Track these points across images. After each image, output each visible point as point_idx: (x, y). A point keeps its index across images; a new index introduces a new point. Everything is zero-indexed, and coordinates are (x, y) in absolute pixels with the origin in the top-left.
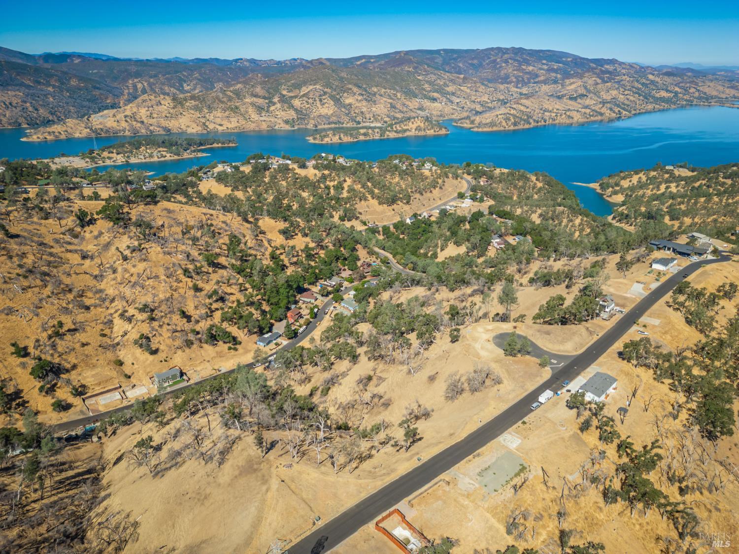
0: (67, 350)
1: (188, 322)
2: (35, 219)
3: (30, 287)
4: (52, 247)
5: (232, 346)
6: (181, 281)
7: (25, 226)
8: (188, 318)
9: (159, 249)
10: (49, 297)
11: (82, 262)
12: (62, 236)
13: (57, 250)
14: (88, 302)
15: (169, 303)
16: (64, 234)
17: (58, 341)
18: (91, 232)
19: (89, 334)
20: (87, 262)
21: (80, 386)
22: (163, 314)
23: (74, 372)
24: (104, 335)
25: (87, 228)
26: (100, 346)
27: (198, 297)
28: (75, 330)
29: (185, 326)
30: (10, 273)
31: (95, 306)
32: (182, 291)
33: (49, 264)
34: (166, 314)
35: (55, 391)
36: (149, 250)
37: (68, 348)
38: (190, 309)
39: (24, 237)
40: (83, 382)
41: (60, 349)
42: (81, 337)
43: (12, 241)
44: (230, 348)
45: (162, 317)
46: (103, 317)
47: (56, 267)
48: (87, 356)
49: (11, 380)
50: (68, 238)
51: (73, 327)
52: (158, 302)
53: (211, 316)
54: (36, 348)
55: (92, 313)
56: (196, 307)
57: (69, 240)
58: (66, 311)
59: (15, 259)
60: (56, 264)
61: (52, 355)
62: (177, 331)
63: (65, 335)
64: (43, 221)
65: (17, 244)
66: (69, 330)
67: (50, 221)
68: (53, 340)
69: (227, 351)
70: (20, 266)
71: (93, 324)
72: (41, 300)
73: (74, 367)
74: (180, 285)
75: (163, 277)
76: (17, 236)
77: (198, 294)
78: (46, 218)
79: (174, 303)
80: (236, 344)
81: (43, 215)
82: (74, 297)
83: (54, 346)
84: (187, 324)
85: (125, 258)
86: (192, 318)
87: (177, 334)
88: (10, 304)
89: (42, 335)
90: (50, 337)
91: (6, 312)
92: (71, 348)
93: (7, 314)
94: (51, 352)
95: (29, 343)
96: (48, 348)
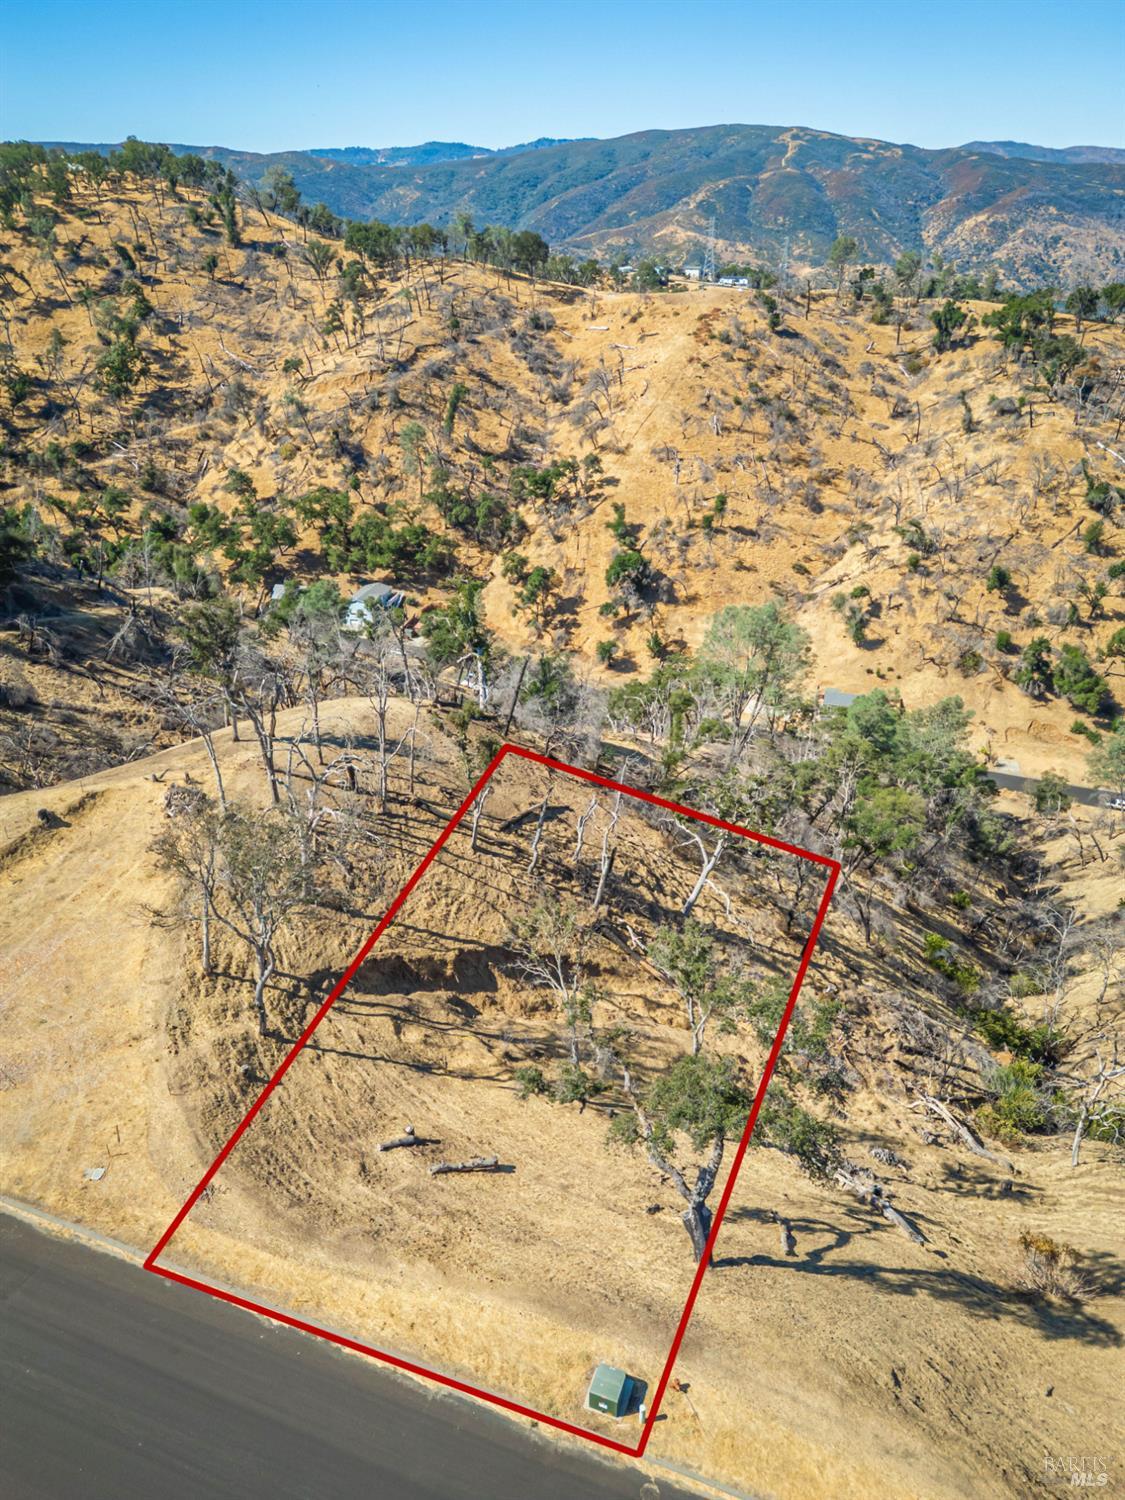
0: (703, 563)
1: (1007, 612)
2: (860, 319)
3: (739, 429)
4: (849, 376)
5: (1092, 728)
6: (1068, 513)
7: (831, 326)
8: (1016, 603)
9: (1069, 422)
10: (761, 459)
11: (889, 422)
12: (887, 361)
13: (857, 385)
14: (828, 496)
15: (990, 549)
16: (893, 358)
17: (700, 536)
18: (951, 363)
19: (773, 553)
20: (899, 426)
21: (676, 642)
22: (953, 567)
23: (684, 610)
24: (801, 570)
25: (947, 356)
26: (772, 585)
27: (1087, 567)
28: (752, 533)
29: (992, 618)
30: (725, 393)
31: (836, 511)
32: (1049, 537)
33: (813, 402)
34: (961, 571)
35: (629, 628)
36: (1038, 421)
37: (707, 558)
38: (1040, 588)
39: (805, 340)
40: (687, 637)
41: (691, 555)
42: (749, 551)
43: (776, 339)
44: (1079, 729)
45: (945, 573)
46: (833, 537)
47: (821, 412)
48: (730, 590)
49: (581, 574)
50: (896, 369)
51: (753, 527)
52: (963, 536)
53: (1089, 626)
54: (655, 533)
55: (819, 521)
56: (1058, 590)
57: (895, 373)
58: (770, 495)
59: (755, 374)
60: (826, 407)
62: (960, 621)
63: (724, 533)
64: (873, 326)
65: (780, 347)
66: (738, 529)
67: (889, 330)
68: (692, 532)
69: (1066, 731)
70: (754, 387)
71: (799, 541)
72: (739, 458)
73: (692, 600)
74: (1061, 521)
75: (1027, 489)
76: (795, 335)
77: (1093, 559)
78: (882, 322)
79: (1003, 555)
80: (1108, 727)
81: (880, 311)
82: (811, 480)
83: (686, 544)
84: (1002, 616)
85: (970, 426)
86: (1026, 611)
87: (954, 627)
88: (679, 444)
89: (679, 515)
90: (691, 525)
91: (663, 455)
92: (712, 561)
93: (661, 460)
94: (674, 552)
95: (651, 521)
96: (674, 544)
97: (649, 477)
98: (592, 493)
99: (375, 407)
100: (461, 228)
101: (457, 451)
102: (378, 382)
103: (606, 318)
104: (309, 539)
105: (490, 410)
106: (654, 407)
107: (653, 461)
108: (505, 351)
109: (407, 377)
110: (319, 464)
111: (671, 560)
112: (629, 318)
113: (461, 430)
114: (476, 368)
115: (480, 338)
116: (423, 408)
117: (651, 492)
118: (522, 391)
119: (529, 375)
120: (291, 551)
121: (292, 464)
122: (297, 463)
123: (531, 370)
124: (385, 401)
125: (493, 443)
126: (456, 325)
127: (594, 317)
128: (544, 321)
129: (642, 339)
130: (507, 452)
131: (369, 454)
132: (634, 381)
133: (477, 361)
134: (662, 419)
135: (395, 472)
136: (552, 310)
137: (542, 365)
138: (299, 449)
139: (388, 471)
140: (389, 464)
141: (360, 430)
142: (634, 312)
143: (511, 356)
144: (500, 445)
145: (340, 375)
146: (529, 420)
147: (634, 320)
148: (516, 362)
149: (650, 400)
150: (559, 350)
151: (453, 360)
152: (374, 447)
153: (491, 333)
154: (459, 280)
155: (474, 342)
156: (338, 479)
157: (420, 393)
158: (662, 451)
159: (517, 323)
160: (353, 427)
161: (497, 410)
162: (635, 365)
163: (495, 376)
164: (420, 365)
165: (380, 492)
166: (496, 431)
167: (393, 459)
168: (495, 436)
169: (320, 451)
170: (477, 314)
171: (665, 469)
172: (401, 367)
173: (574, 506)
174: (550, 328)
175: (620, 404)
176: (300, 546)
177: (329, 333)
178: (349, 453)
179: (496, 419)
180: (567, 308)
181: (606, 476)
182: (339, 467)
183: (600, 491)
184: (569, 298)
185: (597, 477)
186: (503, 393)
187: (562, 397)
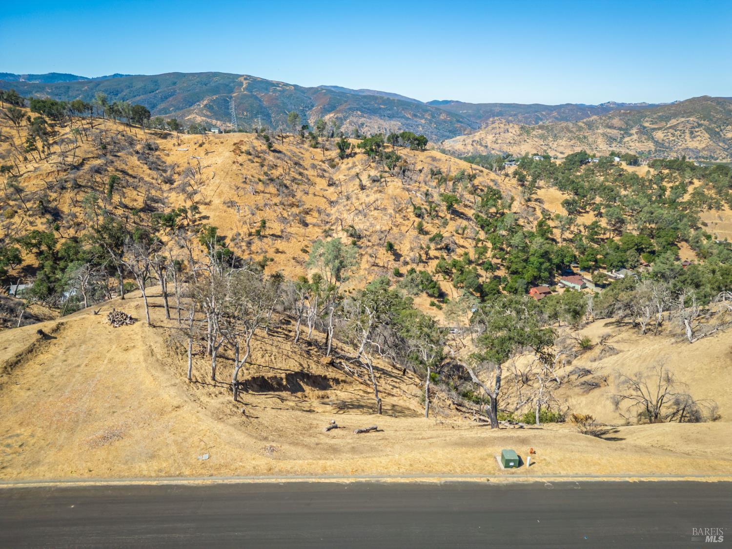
0: (260, 251)
1: (395, 260)
2: (306, 146)
3: (263, 192)
4: (306, 169)
5: (437, 303)
6: (408, 219)
7: (294, 148)
8: (397, 256)
9: (400, 184)
10: (276, 204)
11: (327, 188)
12: (321, 163)
13: (310, 173)
14: (309, 219)
15: (383, 235)
16: (323, 162)
17: (256, 240)
18: (348, 163)
19: (291, 245)
20: (332, 189)
22: (370, 244)
24: (305, 251)
25: (345, 161)
26: (294, 258)
27: (420, 240)
28: (280, 237)
29: (390, 263)
30: (253, 176)
31: (314, 225)
32: (404, 229)
33: (294, 180)
34: (373, 245)
36: (389, 184)
37: (261, 249)
38: (404, 248)
39: (284, 154)
41: (253, 248)
42: (280, 244)
43: (272, 154)
44: (433, 304)
45: (368, 246)
46: (316, 236)
47: (298, 184)
50: (326, 166)
51: (279, 234)
52: (371, 231)
53: (427, 263)
54: (233, 240)
55: (307, 230)
56: (412, 249)
57: (326, 168)
58: (284, 220)
59: (265, 168)
60: (300, 182)
61: (243, 251)
62: (377, 266)
63: (267, 237)
64: (311, 149)
65: (274, 157)
66: (273, 235)
67: (319, 150)
68: (251, 238)
69: (428, 306)
70: (266, 174)
71: (301, 239)
72: (266, 205)
74: (406, 222)
75: (390, 211)
76: (279, 152)
77: (421, 236)
78: (315, 147)
79: (388, 237)
80: (443, 302)
81: (313, 143)
82: (300, 213)
83: (249, 243)
84: (393, 262)
85: (363, 188)
86: (402, 259)
87: (376, 268)
88: (236, 199)
89: (244, 230)
90: (250, 234)
91: (229, 204)
92: (264, 250)
93: (229, 207)
94: (244, 248)
95: (230, 235)
96: (244, 244)
97: (224, 214)
98: (196, 223)
99: (63, 188)
100: (100, 102)
101: (116, 208)
102: (63, 175)
103: (185, 145)
104: (29, 259)
105: (131, 188)
106: (220, 184)
107: (225, 207)
108: (134, 160)
109: (81, 173)
110: (31, 219)
112: (198, 145)
113: (116, 198)
114: (119, 168)
115: (119, 154)
116: (92, 188)
117: (227, 221)
118: (147, 179)
119: (149, 171)
120: (18, 266)
121: (12, 220)
122: (16, 219)
123: (150, 169)
124: (69, 185)
125: (135, 204)
126: (105, 148)
127: (179, 145)
128: (153, 146)
129: (207, 154)
130: (143, 208)
131: (63, 212)
132: (207, 173)
133: (118, 164)
134: (225, 188)
135: (80, 220)
136: (158, 142)
137: (155, 166)
138: (16, 212)
139: (75, 220)
140: (76, 217)
141: (55, 200)
142: (200, 142)
143: (138, 163)
144: (139, 204)
145: (38, 173)
146: (153, 192)
147: (201, 146)
148: (141, 165)
149: (217, 180)
150: (163, 160)
151: (106, 165)
152: (65, 209)
153: (124, 152)
154: (102, 127)
155: (116, 156)
156: (44, 226)
157: (89, 180)
158: (229, 202)
159: (138, 147)
160: (51, 199)
161: (135, 188)
162: (206, 165)
163: (130, 172)
164: (86, 167)
165: (72, 232)
166: (138, 199)
167: (78, 214)
168: (136, 200)
169: (31, 212)
170: (115, 143)
171: (231, 210)
172: (77, 167)
173: (188, 230)
174: (156, 150)
175: (202, 183)
176: (24, 264)
177: (27, 152)
178: (50, 212)
179: (135, 193)
180: (164, 141)
181: (203, 215)
182: (44, 220)
183: (200, 222)
184: (165, 136)
185: (197, 216)
186: (136, 180)
187: (170, 181)
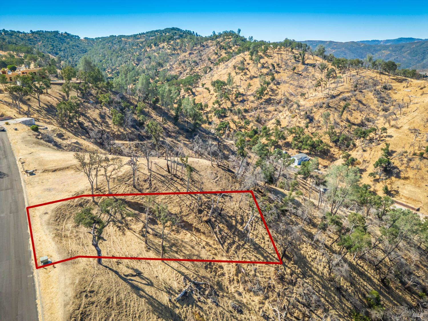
0: (415, 167)
17: (417, 159)
21: (395, 191)
23: (402, 181)
35: (379, 182)
40: (400, 190)
41: (411, 164)
48: (423, 178)
49: (368, 163)
54: (399, 155)
68: (414, 156)
73: (406, 178)
83: (410, 160)
88: (421, 128)
89: (411, 150)
90: (415, 154)
91: (414, 131)
92: (419, 167)
93: (412, 132)
94: (405, 162)
95: (399, 150)
96: (406, 159)
97: (405, 137)
98: (382, 139)
99: (321, 107)
100: (368, 60)
101: (342, 121)
102: (325, 100)
103: (412, 88)
104: (290, 139)
105: (358, 111)
106: (416, 116)
107: (409, 132)
108: (371, 95)
109: (334, 100)
110: (300, 120)
111: (402, 164)
112: (420, 88)
113: (345, 115)
114: (359, 99)
115: (363, 91)
116: (336, 109)
117: (404, 142)
118: (372, 107)
119: (377, 102)
120: (284, 141)
121: (293, 119)
122: (295, 119)
123: (378, 101)
124: (324, 106)
125: (356, 120)
126: (356, 86)
127: (407, 87)
128: (388, 88)
129: (422, 95)
130: (359, 124)
131: (315, 119)
132: (412, 107)
133: (360, 97)
134: (418, 120)
135: (320, 125)
136: (392, 84)
137: (382, 100)
138: (296, 116)
139: (318, 124)
140: (319, 122)
141: (314, 112)
142: (422, 86)
143: (372, 97)
144: (358, 121)
145: (315, 98)
146: (371, 115)
147: (422, 89)
148: (374, 98)
149: (416, 114)
150: (391, 96)
151: (352, 96)
152: (317, 117)
153: (368, 89)
154: (363, 75)
155: (361, 92)
156: (304, 125)
157: (336, 104)
158: (413, 130)
159: (378, 87)
160: (313, 112)
161: (361, 112)
162: (415, 102)
163: (364, 102)
164: (341, 97)
165: (314, 130)
166: (358, 117)
167: (321, 121)
168: (357, 119)
169: (301, 117)
170: (365, 84)
171: (413, 135)
172: (333, 97)
173: (373, 142)
174: (390, 89)
175: (404, 114)
176: (287, 140)
177: (316, 87)
178: (309, 118)
179: (359, 114)
180: (399, 84)
181: (388, 134)
182: (305, 122)
183: (384, 139)
184: (401, 81)
185: (385, 134)
186: (365, 107)
187: (385, 110)
